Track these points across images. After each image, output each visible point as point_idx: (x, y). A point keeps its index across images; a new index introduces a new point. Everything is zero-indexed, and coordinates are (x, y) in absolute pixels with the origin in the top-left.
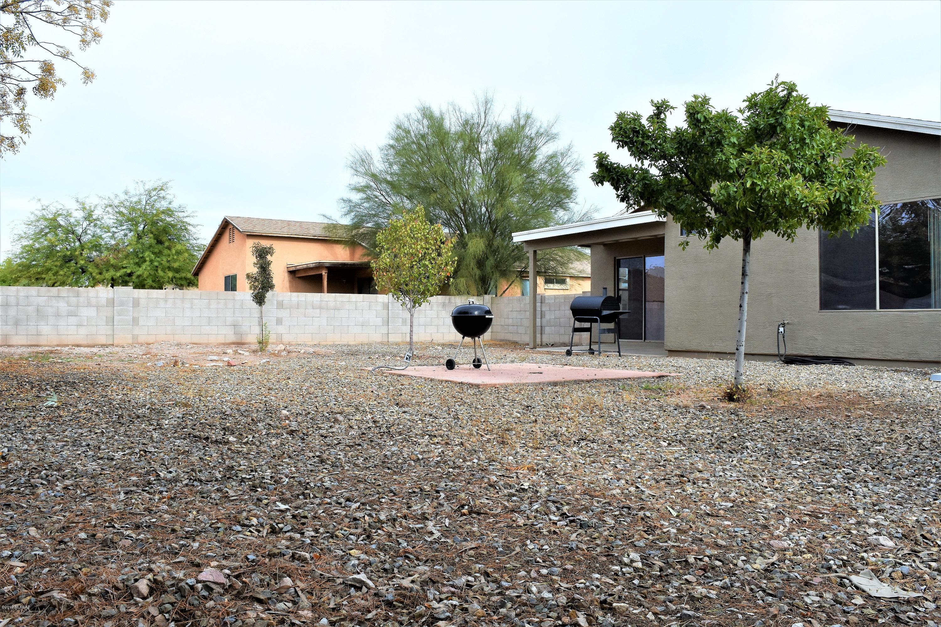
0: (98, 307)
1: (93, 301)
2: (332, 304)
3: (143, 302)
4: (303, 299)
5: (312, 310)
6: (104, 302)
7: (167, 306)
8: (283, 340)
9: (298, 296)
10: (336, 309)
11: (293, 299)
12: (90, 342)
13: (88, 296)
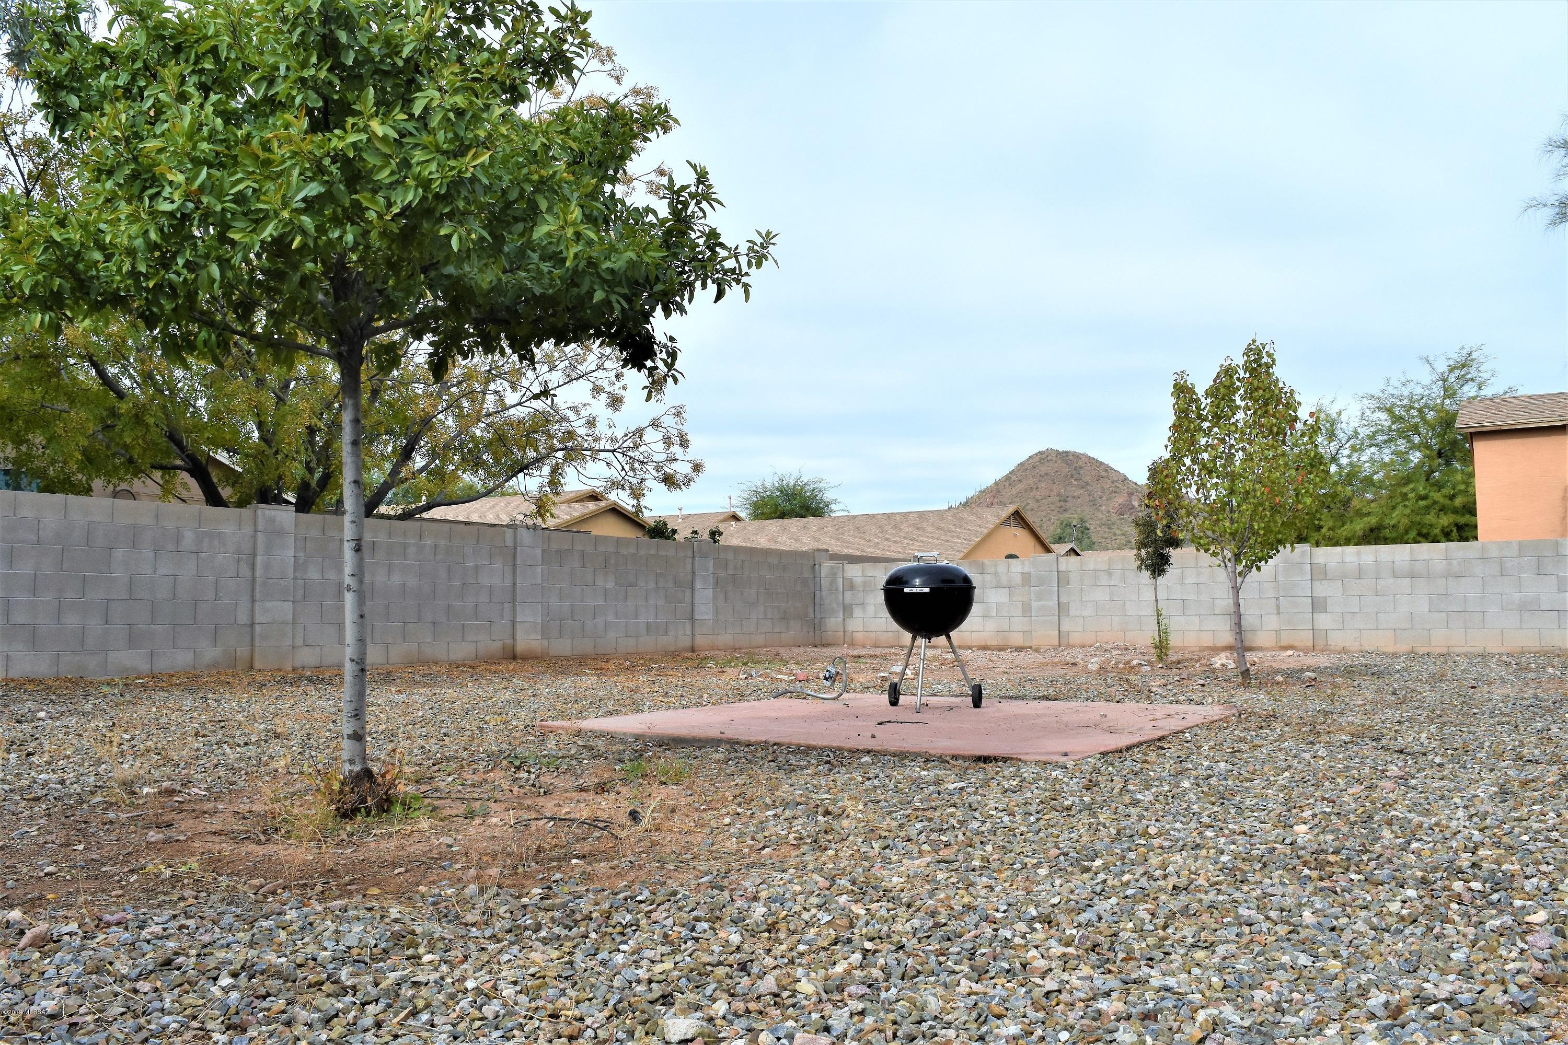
0: (1010, 587)
1: (1004, 579)
2: (1439, 566)
3: (1074, 578)
4: (1371, 558)
5: (1392, 580)
6: (1018, 580)
7: (1112, 583)
8: (1331, 643)
9: (1359, 554)
10: (1449, 575)
11: (1348, 559)
12: (1001, 643)
13: (996, 572)
